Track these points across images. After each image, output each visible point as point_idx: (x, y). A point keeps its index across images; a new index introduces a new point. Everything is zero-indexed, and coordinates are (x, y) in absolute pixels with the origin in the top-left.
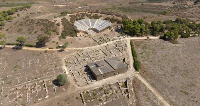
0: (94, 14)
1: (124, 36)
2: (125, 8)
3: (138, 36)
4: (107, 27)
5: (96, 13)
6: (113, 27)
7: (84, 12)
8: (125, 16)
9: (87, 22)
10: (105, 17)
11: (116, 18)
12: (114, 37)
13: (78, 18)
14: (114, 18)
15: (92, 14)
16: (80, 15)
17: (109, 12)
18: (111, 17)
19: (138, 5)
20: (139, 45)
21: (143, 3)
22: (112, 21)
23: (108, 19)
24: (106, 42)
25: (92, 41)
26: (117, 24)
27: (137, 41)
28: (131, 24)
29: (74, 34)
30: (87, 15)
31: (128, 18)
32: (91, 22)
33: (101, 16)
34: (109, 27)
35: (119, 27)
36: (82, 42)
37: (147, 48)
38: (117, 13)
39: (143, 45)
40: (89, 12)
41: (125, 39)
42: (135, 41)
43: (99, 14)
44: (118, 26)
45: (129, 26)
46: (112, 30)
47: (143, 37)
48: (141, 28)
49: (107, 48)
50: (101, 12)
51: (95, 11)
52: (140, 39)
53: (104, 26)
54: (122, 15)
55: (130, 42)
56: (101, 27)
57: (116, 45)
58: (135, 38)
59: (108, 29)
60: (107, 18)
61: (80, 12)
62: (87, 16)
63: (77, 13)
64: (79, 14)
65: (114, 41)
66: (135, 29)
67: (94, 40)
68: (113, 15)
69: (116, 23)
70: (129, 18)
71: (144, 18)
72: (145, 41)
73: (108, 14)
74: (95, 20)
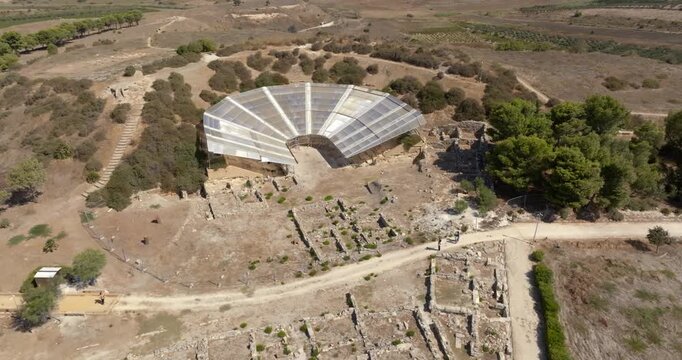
0: (341, 56)
1: (492, 214)
2: (503, 30)
3: (586, 214)
4: (392, 134)
5: (352, 54)
6: (431, 134)
7: (293, 47)
8: (506, 73)
9: (293, 104)
10: (393, 78)
11: (449, 82)
12: (425, 212)
13: (255, 74)
14: (439, 82)
15: (327, 57)
16: (267, 62)
17: (420, 51)
18: (422, 75)
19: (559, 17)
20: (596, 304)
21: (580, 11)
22: (426, 99)
23: (409, 89)
24: (364, 252)
25: (283, 232)
26: (456, 118)
27: (577, 253)
28: (538, 130)
29: (185, 179)
30: (305, 65)
31: (520, 88)
32: (314, 100)
33: (372, 70)
34: (405, 140)
35: (465, 139)
36: (216, 239)
37: (665, 338)
38: (463, 57)
39: (625, 297)
40: (313, 49)
41: (495, 235)
42: (567, 257)
43: (365, 61)
44: (455, 135)
45: (526, 149)
46: (421, 156)
47: (617, 218)
48: (608, 163)
49: (354, 317)
50: (376, 47)
51: (345, 42)
52: (598, 243)
53: (378, 131)
54: (484, 68)
55: (528, 266)
56: (359, 136)
57: (428, 298)
58: (565, 230)
59: (400, 148)
60: (404, 80)
61: (273, 44)
62: (301, 65)
63: (254, 53)
64: (264, 54)
65: (420, 252)
66: (567, 174)
67: (296, 223)
68: (435, 67)
69: (446, 114)
70: (527, 86)
71: (611, 84)
72: (633, 257)
73: (412, 62)
74: (336, 89)
